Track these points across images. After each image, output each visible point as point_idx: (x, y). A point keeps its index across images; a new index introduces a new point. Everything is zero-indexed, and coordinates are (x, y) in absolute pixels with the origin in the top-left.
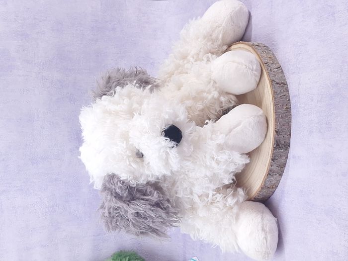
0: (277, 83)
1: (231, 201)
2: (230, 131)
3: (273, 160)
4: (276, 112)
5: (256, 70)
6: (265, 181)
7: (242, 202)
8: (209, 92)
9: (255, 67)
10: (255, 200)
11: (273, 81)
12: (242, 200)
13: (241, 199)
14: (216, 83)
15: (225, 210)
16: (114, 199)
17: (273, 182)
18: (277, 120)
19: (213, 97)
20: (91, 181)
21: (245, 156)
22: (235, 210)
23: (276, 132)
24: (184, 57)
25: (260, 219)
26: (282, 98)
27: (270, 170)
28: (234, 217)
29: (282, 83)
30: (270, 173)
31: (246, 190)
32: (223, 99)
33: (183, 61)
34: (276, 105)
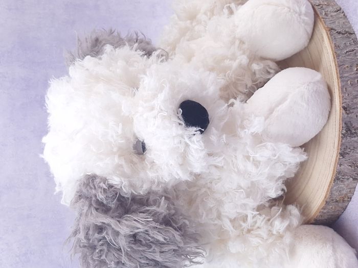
0: (339, 33)
1: (279, 225)
2: (271, 111)
3: (342, 154)
4: (341, 77)
5: (306, 15)
6: (331, 191)
7: (297, 227)
8: (233, 58)
9: (303, 9)
10: (317, 222)
11: (332, 29)
12: (298, 223)
13: (295, 222)
14: (244, 43)
15: (270, 241)
16: (94, 212)
17: (344, 192)
18: (343, 89)
19: (240, 65)
20: (57, 189)
21: (300, 150)
22: (288, 239)
23: (345, 108)
24: (192, 17)
25: (330, 252)
26: (349, 55)
27: (339, 173)
28: (287, 251)
29: (346, 32)
30: (338, 177)
31: (300, 207)
32: (256, 67)
33: (192, 23)
34: (340, 66)
